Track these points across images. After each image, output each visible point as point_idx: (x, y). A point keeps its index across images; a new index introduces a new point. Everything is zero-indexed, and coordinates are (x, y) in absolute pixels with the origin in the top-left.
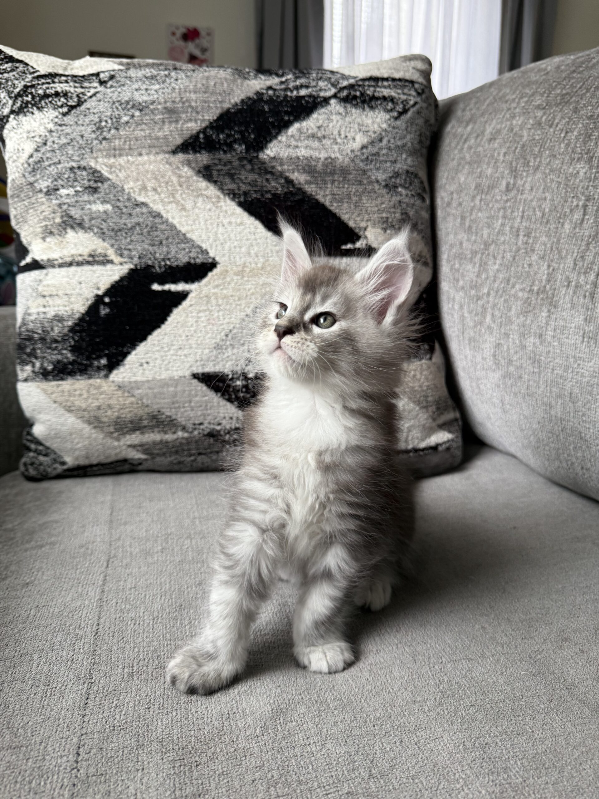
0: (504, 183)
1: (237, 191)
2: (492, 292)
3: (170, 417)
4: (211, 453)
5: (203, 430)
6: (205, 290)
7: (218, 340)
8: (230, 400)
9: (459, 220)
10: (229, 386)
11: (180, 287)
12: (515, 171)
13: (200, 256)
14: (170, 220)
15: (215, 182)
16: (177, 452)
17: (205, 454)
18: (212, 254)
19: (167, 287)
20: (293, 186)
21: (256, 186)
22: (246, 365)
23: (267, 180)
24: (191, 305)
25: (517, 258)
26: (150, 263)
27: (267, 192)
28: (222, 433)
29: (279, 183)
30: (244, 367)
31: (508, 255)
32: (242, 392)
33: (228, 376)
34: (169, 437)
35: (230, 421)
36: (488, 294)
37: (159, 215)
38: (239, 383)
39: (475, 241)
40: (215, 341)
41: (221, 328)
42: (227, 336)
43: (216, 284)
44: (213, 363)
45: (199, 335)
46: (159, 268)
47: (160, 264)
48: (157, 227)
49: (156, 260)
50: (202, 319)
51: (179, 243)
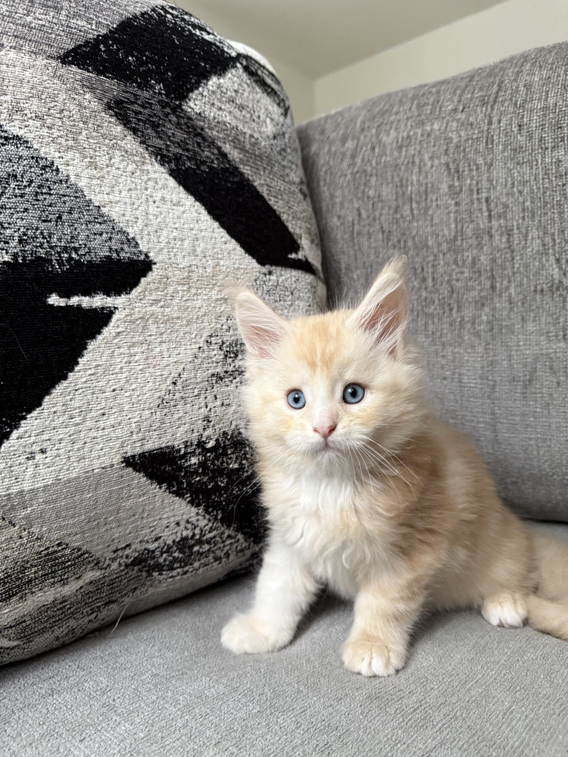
1: (165, 152)
3: (79, 549)
5: (127, 556)
6: (139, 309)
7: (163, 392)
8: (179, 493)
10: (180, 468)
11: (98, 301)
13: (125, 246)
15: (135, 131)
18: (143, 247)
20: (229, 161)
21: (188, 150)
22: (204, 429)
24: (118, 334)
28: (157, 553)
30: (201, 432)
32: (198, 475)
35: (175, 529)
37: (52, 167)
38: (193, 460)
40: (158, 394)
41: (166, 373)
42: (174, 383)
43: (153, 297)
44: (157, 433)
45: (134, 387)
46: (59, 264)
47: (60, 256)
48: (49, 187)
49: (51, 247)
50: (137, 358)
51: (90, 222)
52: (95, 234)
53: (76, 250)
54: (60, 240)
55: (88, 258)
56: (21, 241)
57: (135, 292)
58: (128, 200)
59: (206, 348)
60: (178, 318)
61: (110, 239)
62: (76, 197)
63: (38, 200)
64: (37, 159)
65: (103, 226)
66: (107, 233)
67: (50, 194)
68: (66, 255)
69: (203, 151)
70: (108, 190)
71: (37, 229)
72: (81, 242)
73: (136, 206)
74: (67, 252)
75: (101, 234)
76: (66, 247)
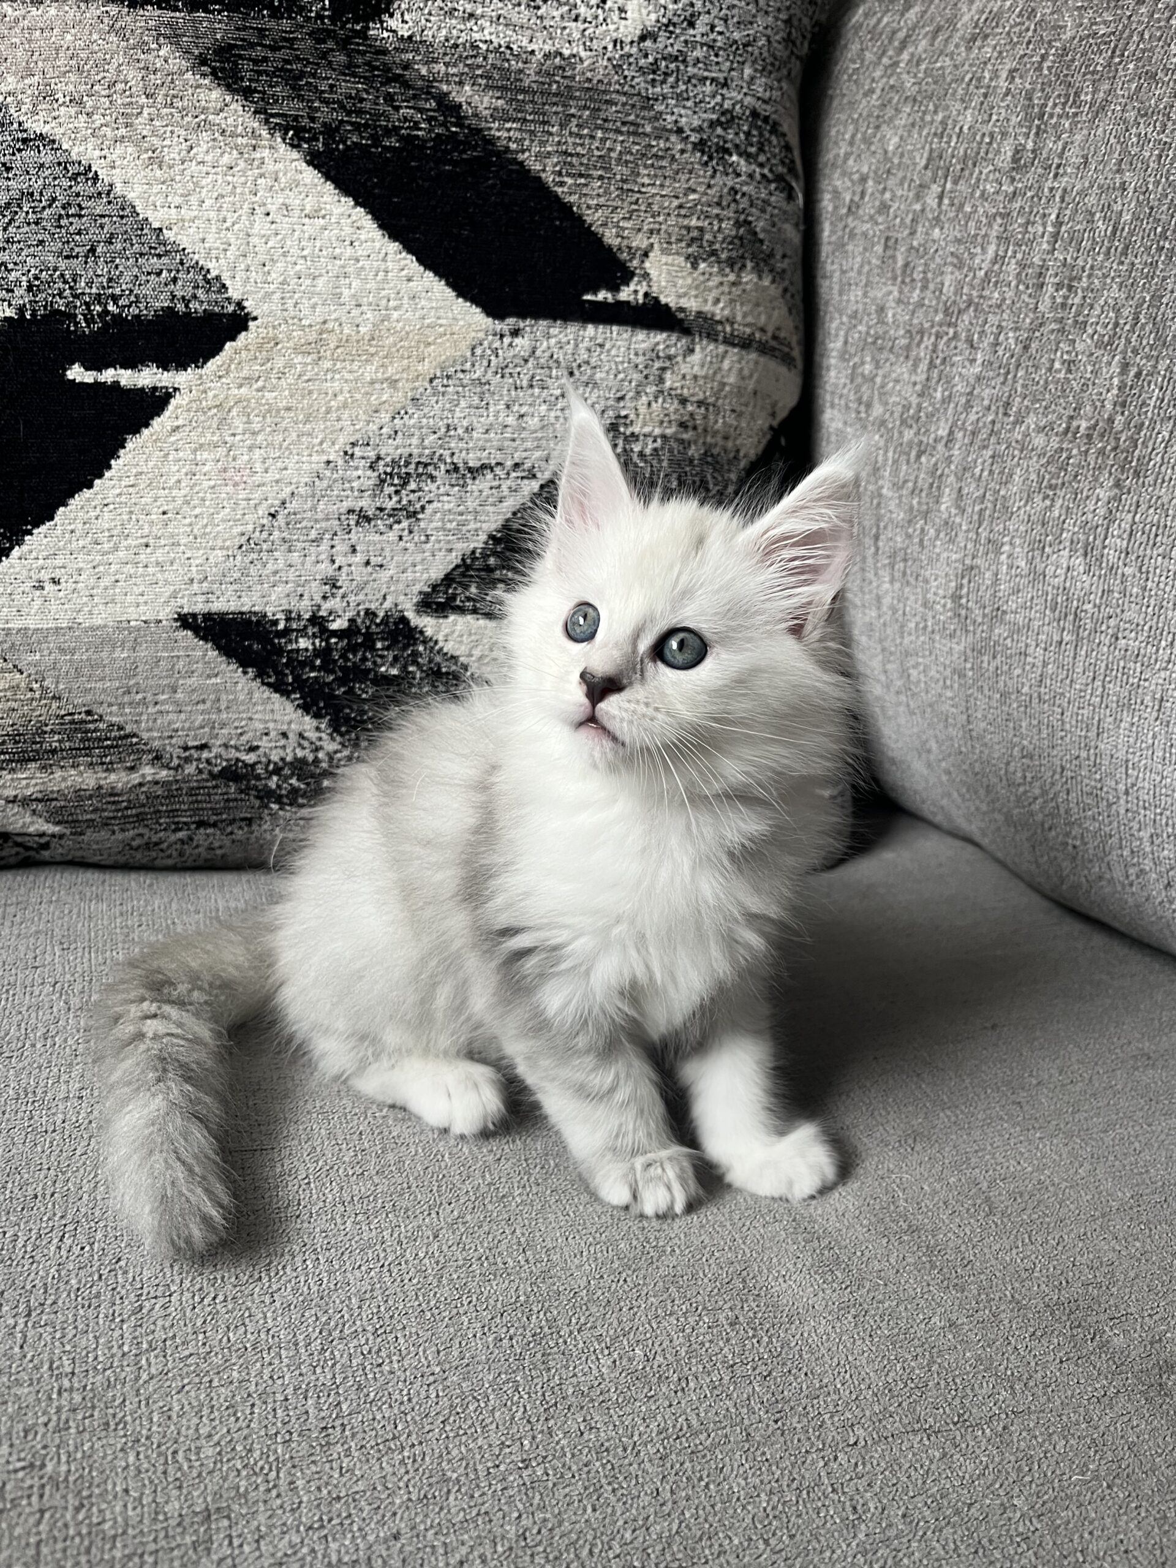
0: (1008, 150)
1: (305, 122)
2: (959, 435)
3: (121, 728)
4: (233, 821)
5: (208, 761)
6: (216, 390)
7: (250, 527)
8: (279, 688)
9: (879, 249)
10: (280, 651)
11: (147, 377)
12: (1041, 116)
13: (200, 293)
14: (119, 189)
15: (247, 93)
16: (140, 818)
17: (214, 825)
18: (234, 293)
19: (108, 375)
20: (460, 121)
21: (360, 112)
22: (325, 598)
23: (390, 98)
24: (176, 429)
25: (1034, 345)
26: (60, 304)
27: (388, 132)
28: (260, 770)
29: (421, 110)
30: (318, 599)
31: (1010, 339)
32: (313, 668)
33: (275, 623)
34: (119, 779)
35: (283, 742)
36: (950, 439)
37: (87, 174)
38: (303, 643)
39: (920, 304)
40: (240, 529)
41: (257, 495)
42: (273, 516)
43: (245, 373)
44: (235, 587)
45: (197, 511)
46: (86, 320)
47: (88, 308)
48: (79, 205)
49: (76, 296)
50: (206, 468)
51: (141, 254)
52: (149, 274)
53: (115, 298)
54: (90, 284)
55: (134, 311)
56: (30, 288)
57: (213, 364)
58: (212, 215)
59: (340, 462)
60: (289, 409)
61: (175, 280)
62: (122, 217)
63: (60, 227)
64: (64, 165)
65: (165, 260)
66: (170, 271)
67: (80, 216)
68: (98, 308)
69: (397, 109)
70: (178, 200)
71: (55, 269)
72: (124, 287)
73: (228, 224)
74: (99, 303)
75: (159, 274)
76: (99, 295)
